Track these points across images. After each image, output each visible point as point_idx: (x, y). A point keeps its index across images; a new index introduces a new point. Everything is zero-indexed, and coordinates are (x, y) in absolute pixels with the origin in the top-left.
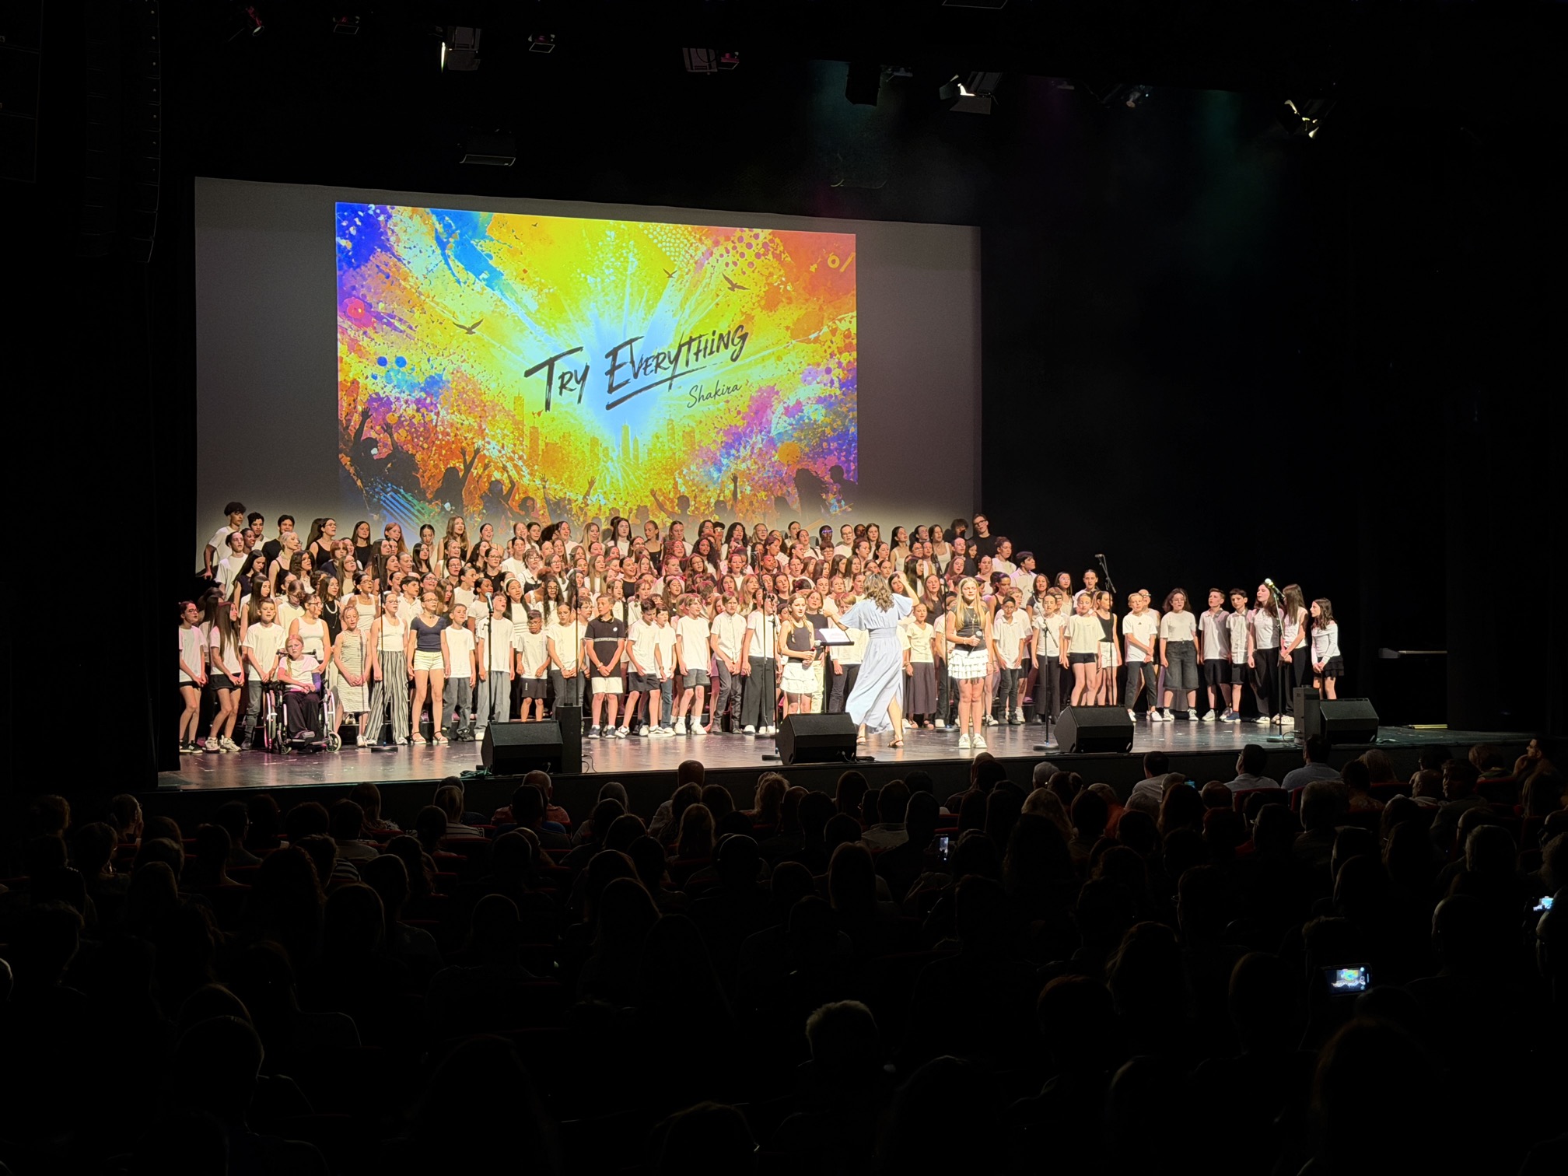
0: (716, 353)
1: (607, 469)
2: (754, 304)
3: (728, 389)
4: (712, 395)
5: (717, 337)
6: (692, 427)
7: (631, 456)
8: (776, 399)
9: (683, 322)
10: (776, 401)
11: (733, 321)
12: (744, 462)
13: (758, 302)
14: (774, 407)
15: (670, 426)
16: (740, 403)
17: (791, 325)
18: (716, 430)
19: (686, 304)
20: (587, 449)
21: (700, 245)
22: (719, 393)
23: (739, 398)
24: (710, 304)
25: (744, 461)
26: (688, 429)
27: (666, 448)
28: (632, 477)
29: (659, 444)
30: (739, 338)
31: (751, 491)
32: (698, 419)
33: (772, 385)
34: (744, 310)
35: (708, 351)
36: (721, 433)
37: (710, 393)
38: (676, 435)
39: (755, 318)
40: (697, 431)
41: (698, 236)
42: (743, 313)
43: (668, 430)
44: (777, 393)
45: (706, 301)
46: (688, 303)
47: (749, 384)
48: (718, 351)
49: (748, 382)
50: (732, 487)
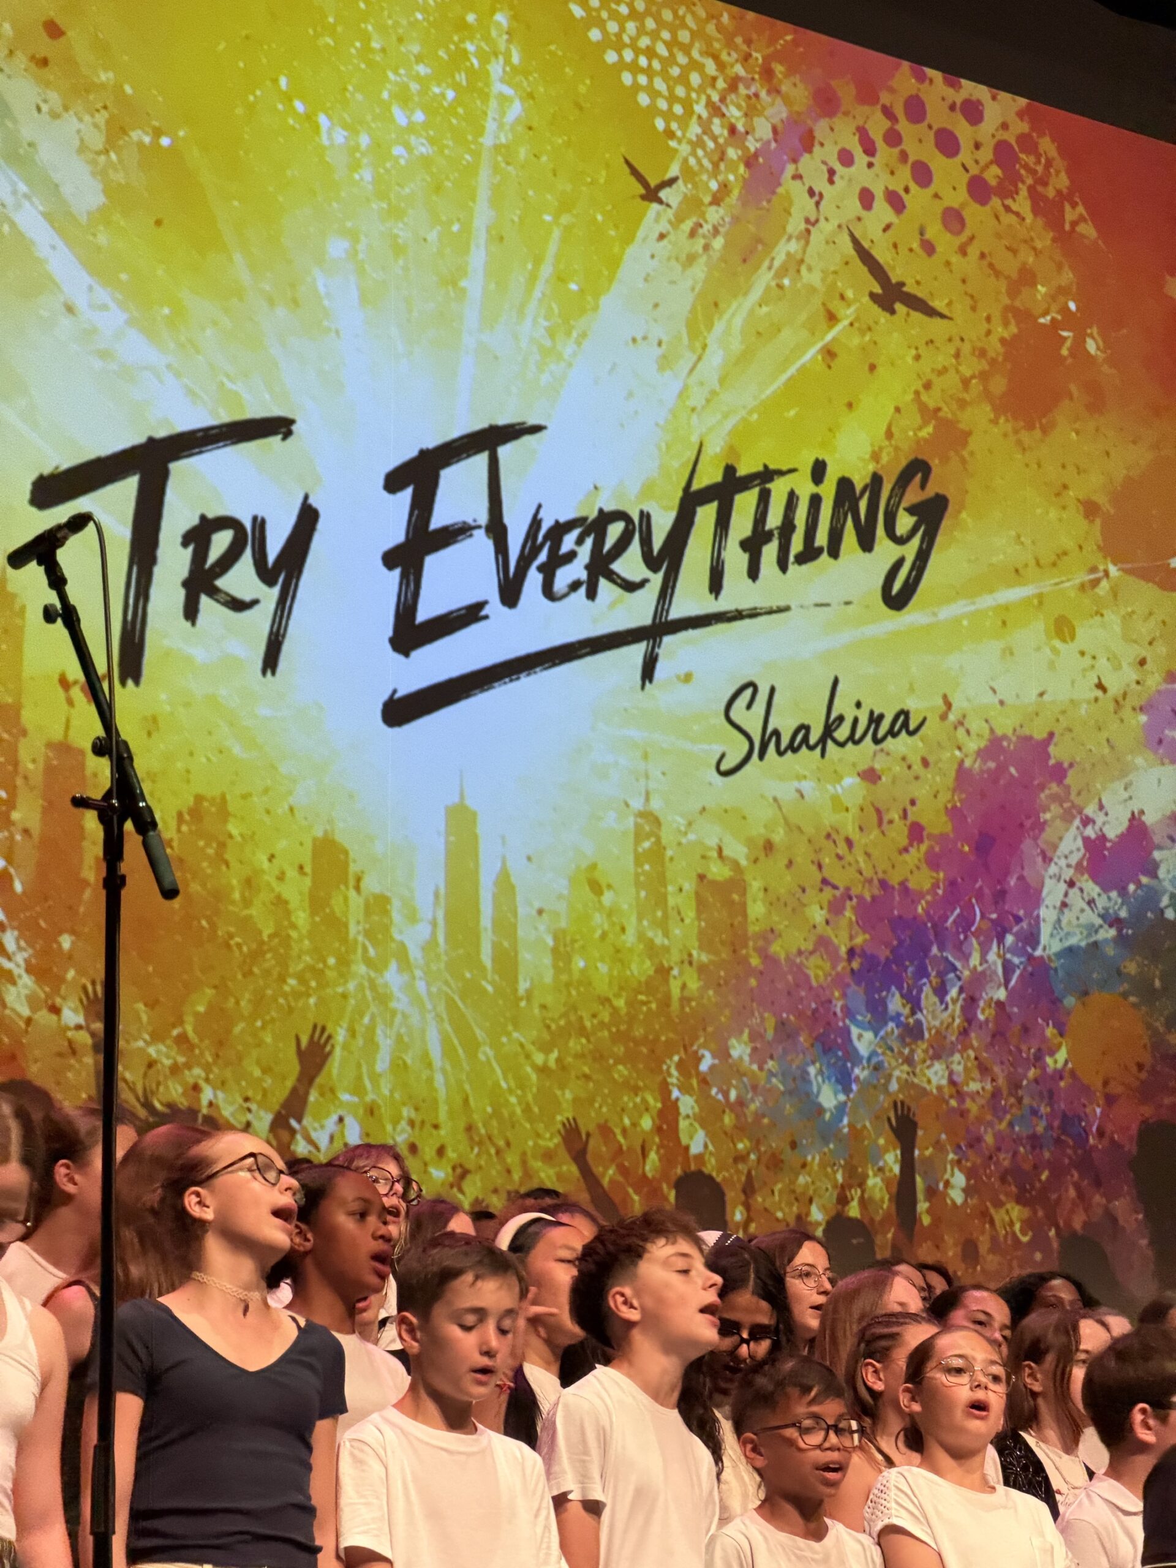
0: (825, 556)
1: (383, 999)
2: (966, 383)
3: (875, 720)
4: (813, 740)
5: (828, 491)
6: (736, 865)
7: (486, 958)
8: (1055, 798)
9: (696, 398)
10: (1055, 809)
11: (889, 434)
12: (937, 1057)
13: (984, 376)
14: (1048, 834)
15: (646, 845)
16: (921, 792)
17: (1102, 499)
18: (828, 893)
19: (710, 326)
20: (296, 890)
21: (763, 94)
22: (842, 733)
23: (917, 766)
24: (799, 349)
25: (938, 1053)
26: (718, 871)
27: (630, 938)
28: (486, 1052)
29: (598, 918)
30: (911, 510)
31: (967, 1191)
32: (758, 831)
33: (1039, 735)
34: (931, 400)
35: (797, 544)
36: (849, 914)
37: (805, 728)
38: (670, 888)
39: (973, 443)
40: (755, 886)
41: (757, 56)
42: (929, 414)
43: (638, 860)
44: (1059, 773)
45: (786, 333)
46: (719, 326)
47: (952, 717)
48: (834, 551)
49: (949, 705)
50: (892, 1160)
